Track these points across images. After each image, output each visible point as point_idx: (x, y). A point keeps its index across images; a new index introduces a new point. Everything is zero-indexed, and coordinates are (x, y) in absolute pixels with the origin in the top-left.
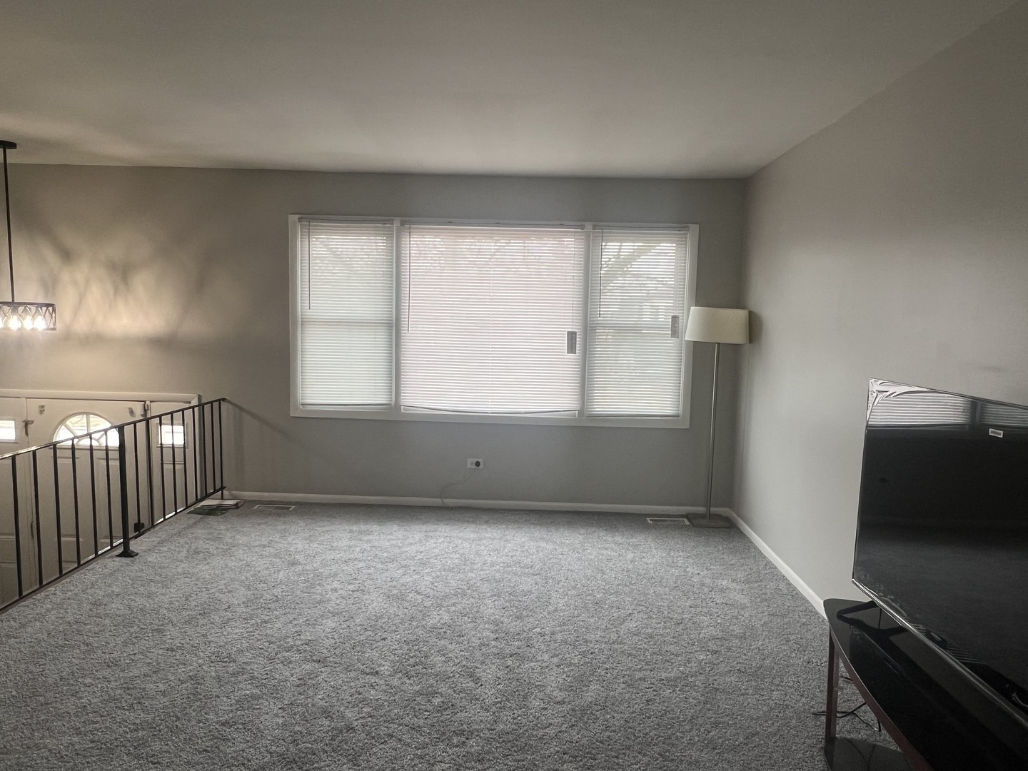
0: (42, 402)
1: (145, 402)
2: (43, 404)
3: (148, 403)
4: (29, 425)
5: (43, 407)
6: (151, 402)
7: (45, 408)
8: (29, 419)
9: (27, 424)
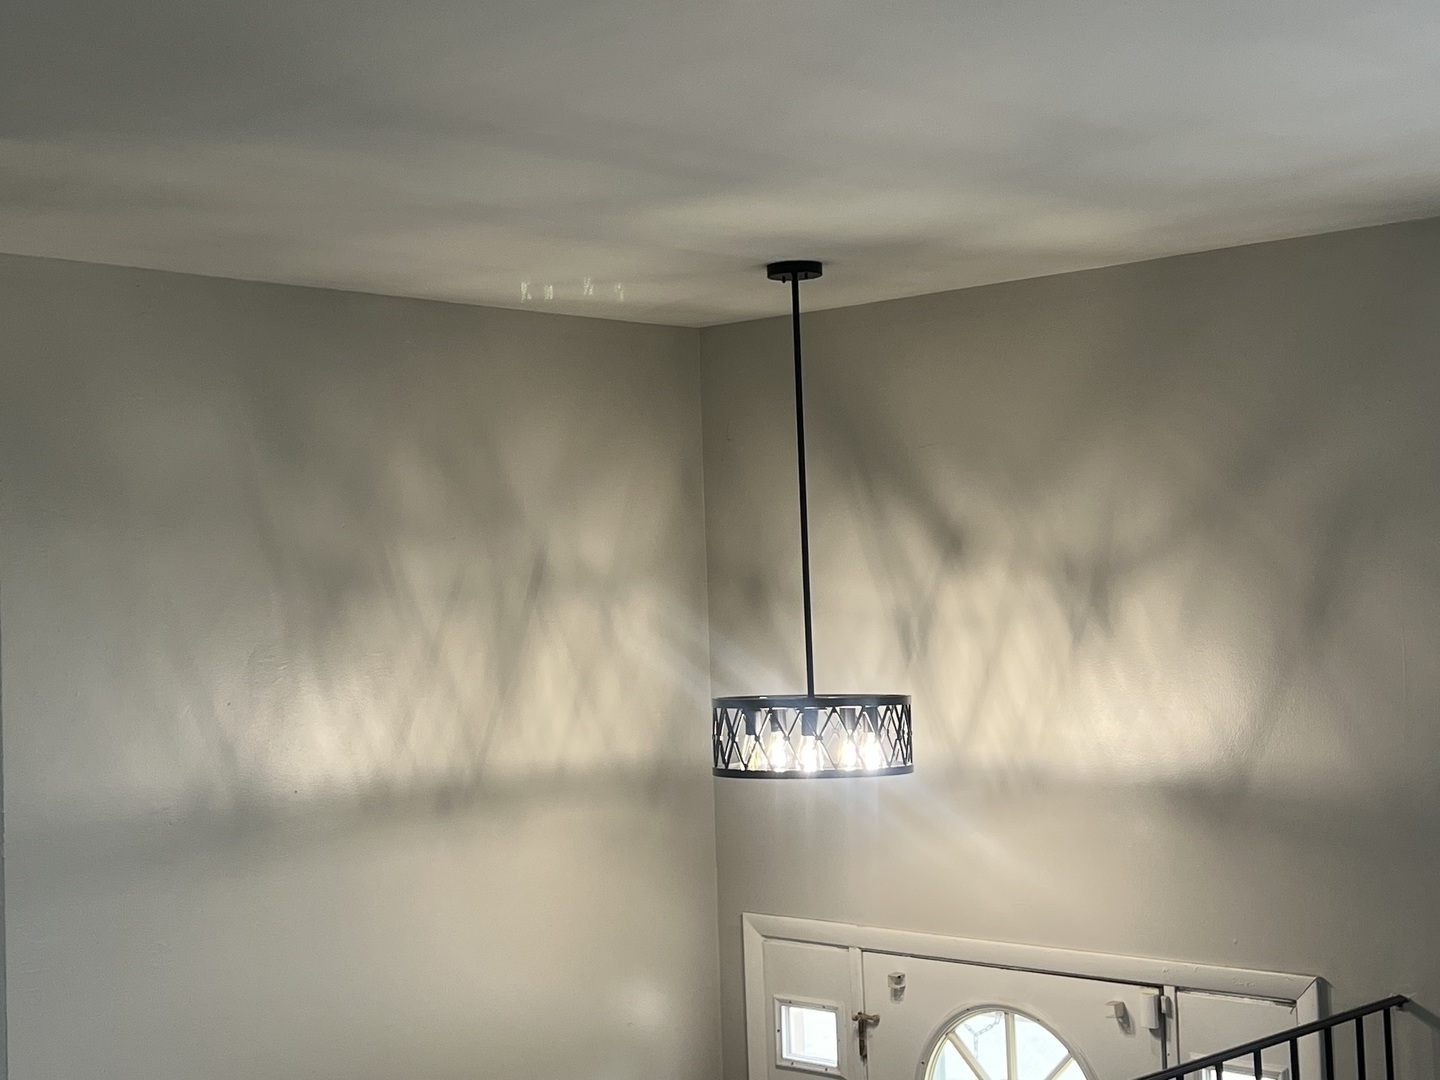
0: (900, 965)
1: (1160, 987)
2: (901, 971)
3: (1169, 991)
4: (870, 1031)
5: (899, 979)
6: (1177, 989)
7: (906, 982)
8: (870, 1012)
9: (864, 1024)
